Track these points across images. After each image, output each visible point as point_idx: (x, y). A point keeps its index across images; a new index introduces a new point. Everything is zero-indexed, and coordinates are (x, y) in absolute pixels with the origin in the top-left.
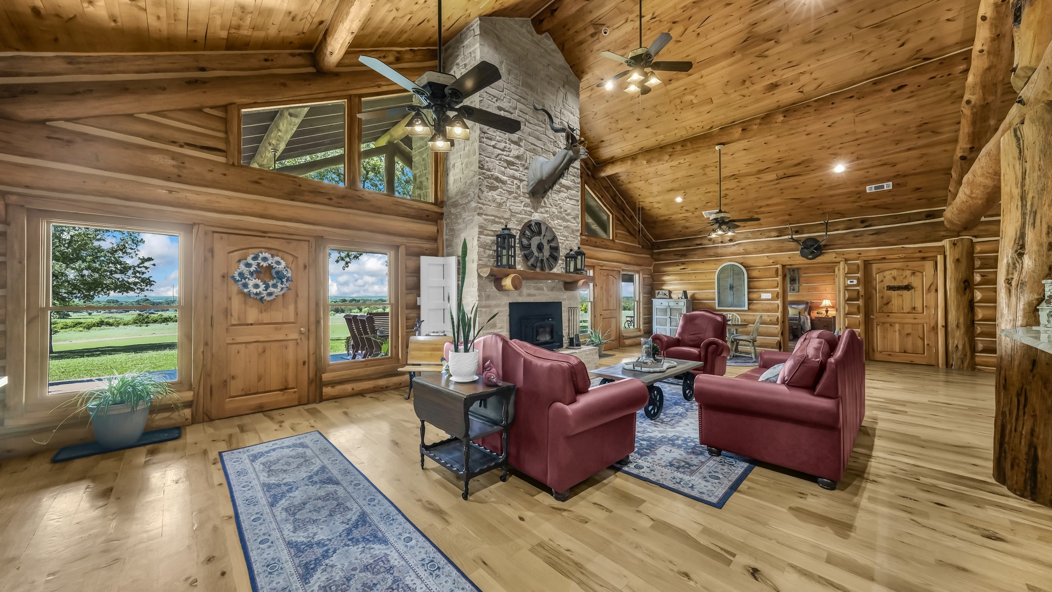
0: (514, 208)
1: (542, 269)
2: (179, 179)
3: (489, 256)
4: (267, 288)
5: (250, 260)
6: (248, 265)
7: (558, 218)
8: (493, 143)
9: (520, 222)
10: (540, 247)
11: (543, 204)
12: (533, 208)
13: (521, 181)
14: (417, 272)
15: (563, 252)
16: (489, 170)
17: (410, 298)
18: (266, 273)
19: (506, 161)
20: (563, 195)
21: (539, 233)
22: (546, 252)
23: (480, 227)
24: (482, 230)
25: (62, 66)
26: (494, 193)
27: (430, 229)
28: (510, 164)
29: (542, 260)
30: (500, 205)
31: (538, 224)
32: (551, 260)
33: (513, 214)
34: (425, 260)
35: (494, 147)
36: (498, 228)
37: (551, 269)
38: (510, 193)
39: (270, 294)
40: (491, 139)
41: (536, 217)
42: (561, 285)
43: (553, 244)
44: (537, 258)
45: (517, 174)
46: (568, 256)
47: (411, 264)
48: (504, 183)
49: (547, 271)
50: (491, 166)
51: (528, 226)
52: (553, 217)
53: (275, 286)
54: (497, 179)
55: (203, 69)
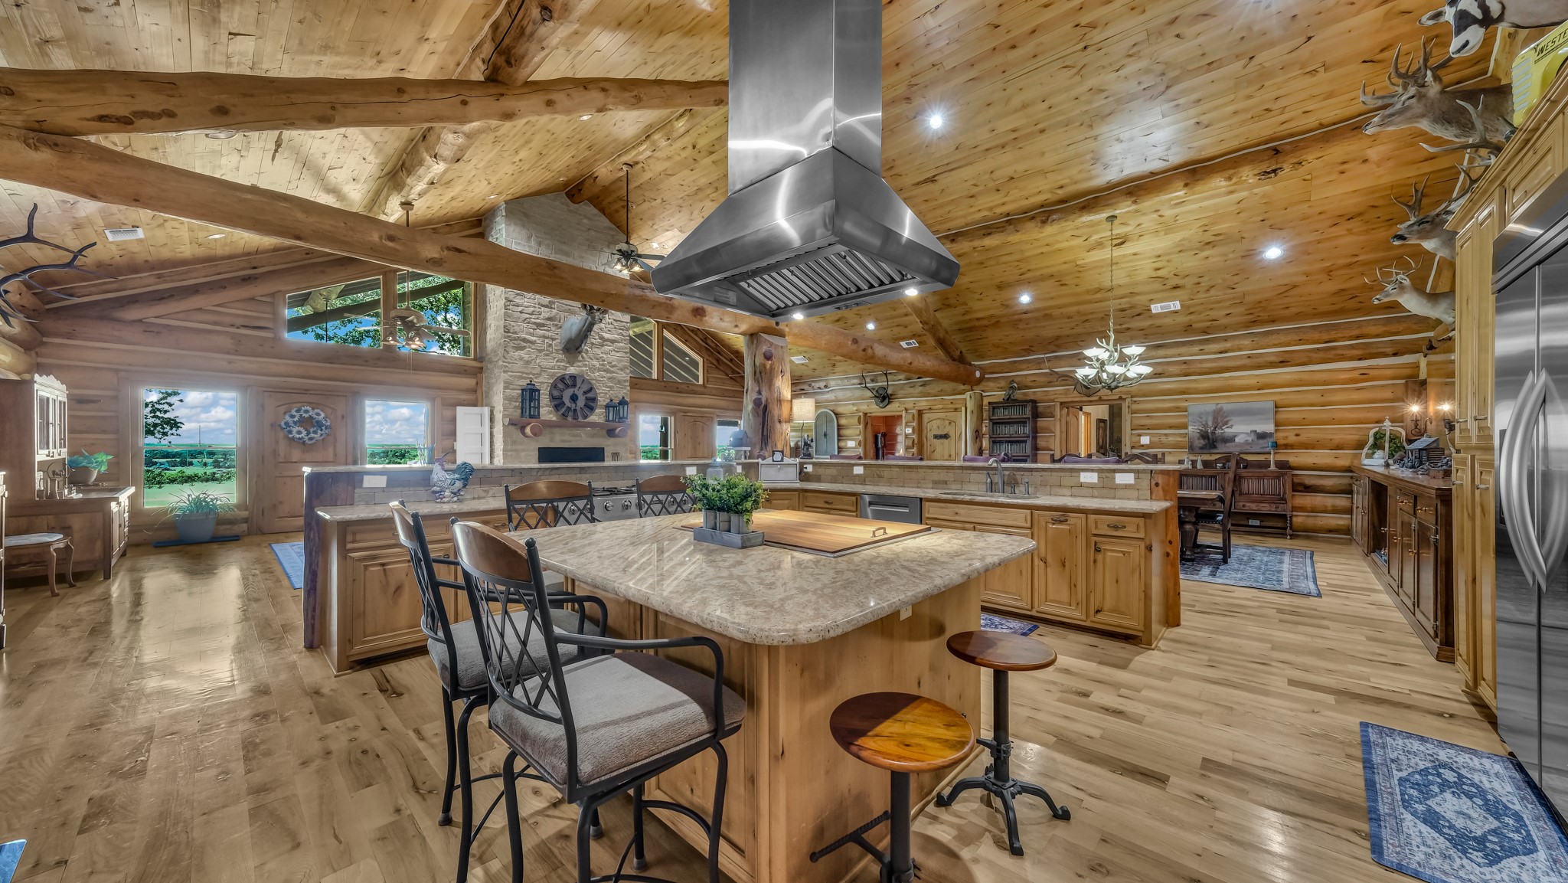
0: (545, 364)
1: (575, 418)
2: (236, 353)
3: (515, 407)
4: (308, 434)
5: (293, 412)
6: (292, 416)
7: (599, 370)
8: (520, 309)
9: (552, 376)
10: (574, 398)
11: (580, 358)
12: (569, 362)
13: (553, 339)
14: (454, 420)
15: (602, 400)
16: (515, 333)
17: (447, 443)
18: (307, 422)
19: (535, 323)
20: (606, 348)
21: (574, 385)
22: (581, 402)
23: (505, 383)
24: (507, 385)
26: (521, 353)
27: (470, 382)
28: (539, 325)
29: (575, 410)
30: (528, 362)
31: (573, 377)
32: (586, 410)
33: (543, 369)
34: (460, 410)
35: (521, 312)
36: (524, 383)
37: (586, 417)
38: (540, 351)
39: (311, 439)
40: (518, 306)
41: (572, 370)
42: (605, 432)
43: (589, 395)
44: (569, 409)
45: (547, 334)
46: (607, 407)
47: (448, 413)
48: (533, 343)
49: (581, 419)
50: (517, 329)
51: (562, 379)
52: (593, 369)
53: (315, 432)
54: (524, 340)
55: (255, 268)
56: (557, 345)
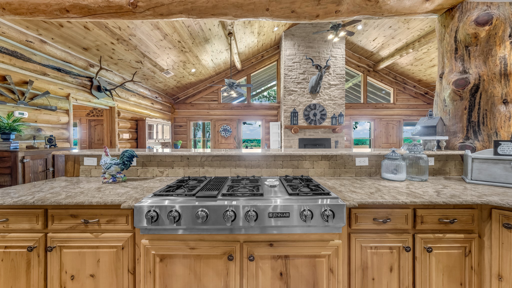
0: (301, 100)
1: (315, 124)
2: (209, 109)
3: (289, 121)
4: (226, 134)
5: (222, 127)
6: (222, 128)
7: (328, 100)
8: (290, 77)
9: (304, 105)
10: (315, 115)
11: (318, 95)
12: (313, 98)
13: (305, 88)
14: (269, 128)
15: (329, 115)
16: (289, 88)
17: (267, 137)
18: (225, 130)
19: (297, 83)
20: (332, 89)
21: (315, 109)
22: (318, 117)
23: (284, 110)
24: (285, 111)
25: (193, 91)
26: (291, 97)
27: (275, 112)
28: (299, 83)
29: (315, 120)
30: (294, 100)
31: (315, 105)
32: (321, 121)
33: (301, 103)
34: (271, 124)
35: (291, 79)
36: (292, 110)
37: (321, 123)
38: (299, 95)
39: (226, 136)
40: (289, 76)
41: (314, 102)
42: (331, 131)
43: (323, 113)
44: (312, 120)
45: (302, 86)
46: (332, 118)
47: (267, 125)
48: (296, 91)
49: (318, 125)
50: (289, 86)
51: (309, 106)
52: (325, 100)
53: (227, 134)
54: (292, 91)
55: (214, 82)
56: (307, 90)
